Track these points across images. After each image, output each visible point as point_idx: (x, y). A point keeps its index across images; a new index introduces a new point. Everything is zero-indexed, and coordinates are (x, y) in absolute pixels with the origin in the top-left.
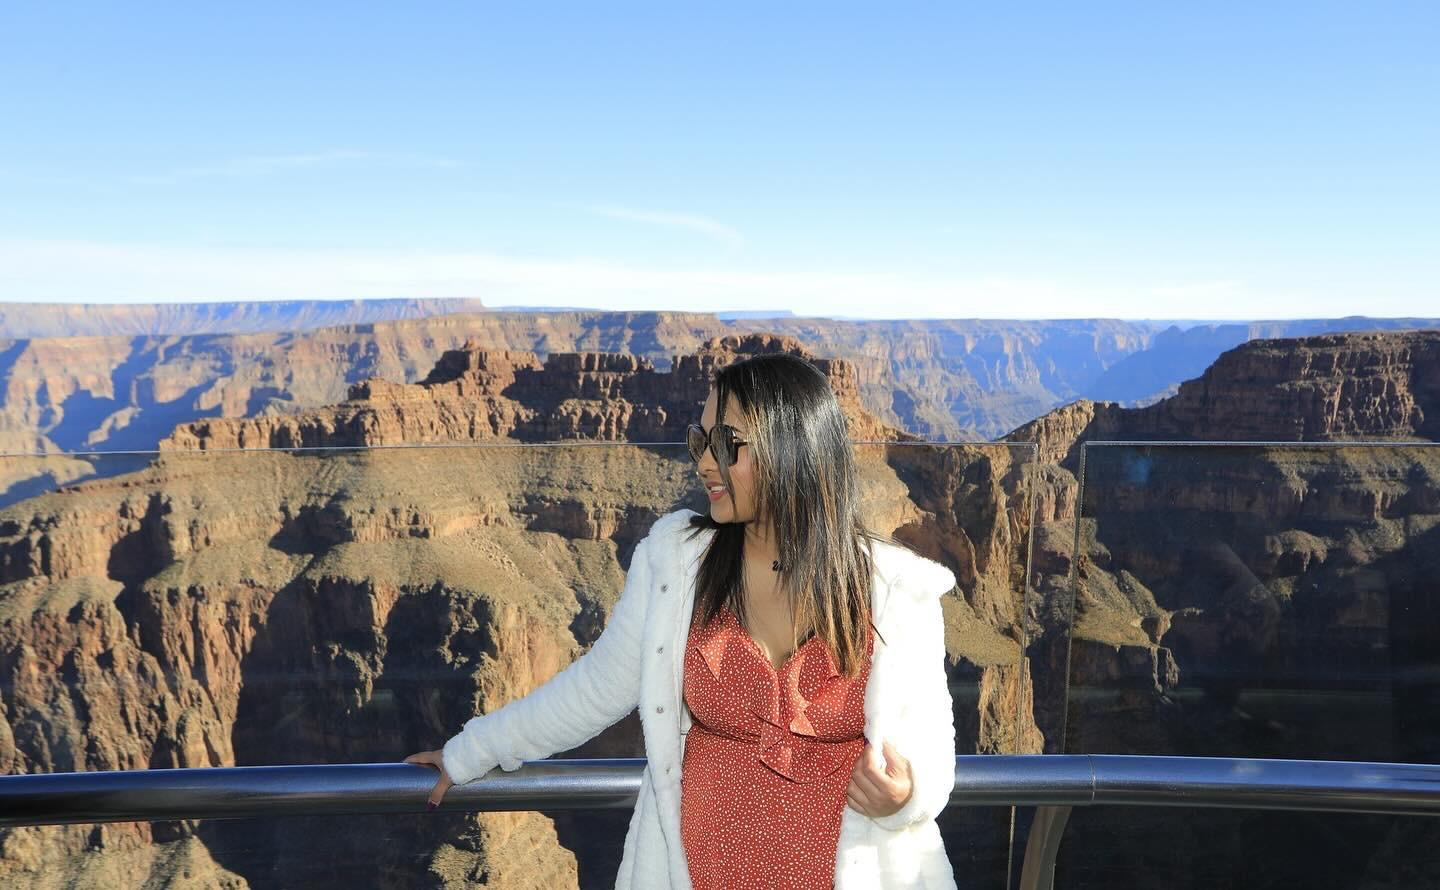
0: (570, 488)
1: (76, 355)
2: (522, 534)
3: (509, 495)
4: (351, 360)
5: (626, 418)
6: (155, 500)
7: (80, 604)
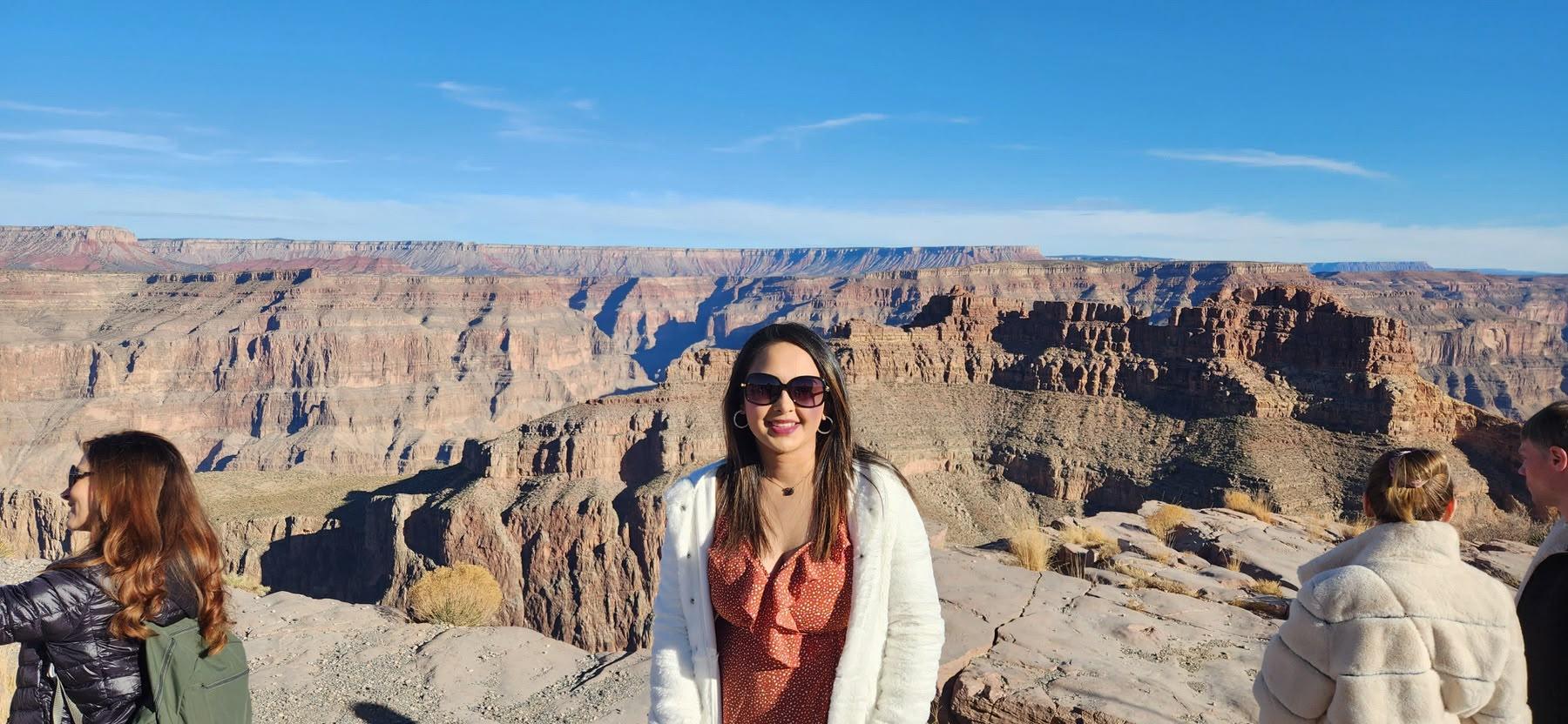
0: (1039, 441)
1: (669, 292)
2: (984, 484)
3: (975, 443)
4: (893, 305)
5: (1112, 372)
6: (658, 416)
7: (587, 500)
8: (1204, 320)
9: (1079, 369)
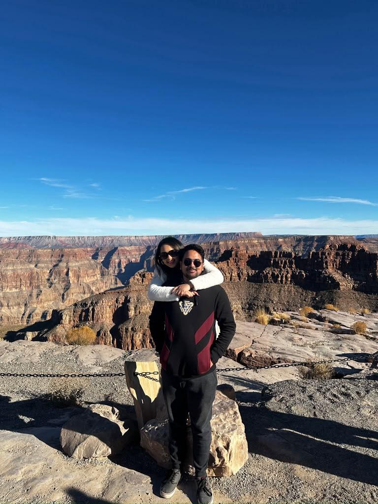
0: (265, 301)
1: (130, 252)
2: (246, 318)
3: (242, 303)
4: (211, 254)
5: (289, 275)
6: (126, 298)
7: (100, 331)
8: (320, 256)
9: (278, 275)
